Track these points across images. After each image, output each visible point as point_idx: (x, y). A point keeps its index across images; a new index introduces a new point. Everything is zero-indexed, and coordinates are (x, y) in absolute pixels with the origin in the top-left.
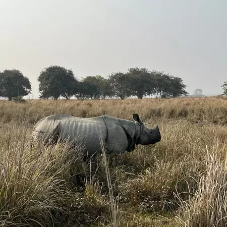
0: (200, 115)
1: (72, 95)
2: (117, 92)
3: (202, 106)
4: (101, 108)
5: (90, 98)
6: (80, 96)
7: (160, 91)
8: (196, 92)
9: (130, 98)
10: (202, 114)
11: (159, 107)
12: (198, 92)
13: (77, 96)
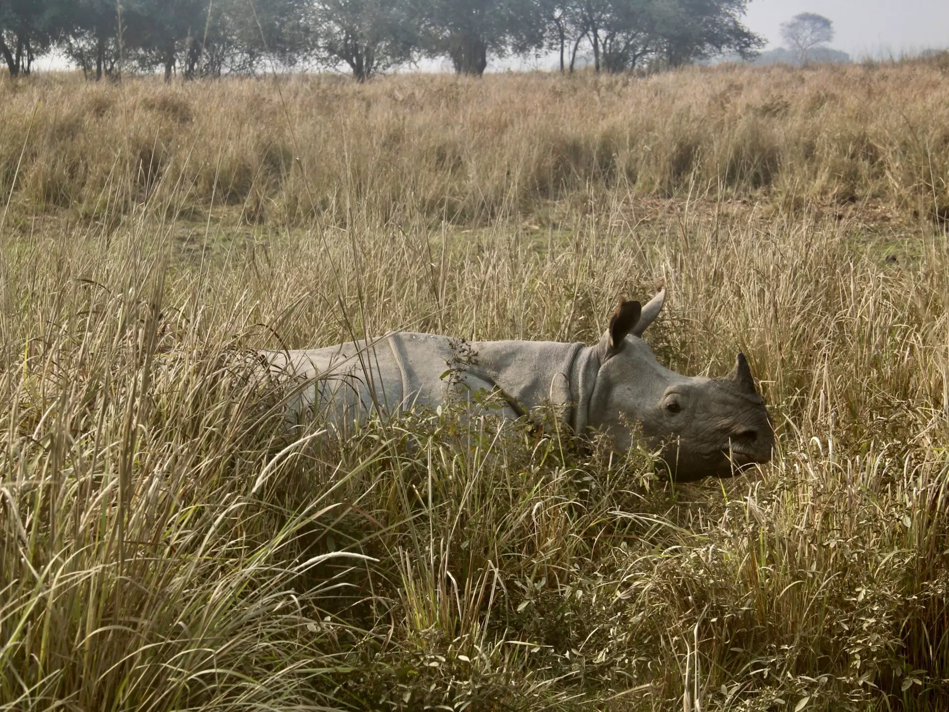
0: (853, 176)
1: (44, 49)
2: (328, 34)
3: (862, 117)
4: (250, 132)
5: (160, 70)
6: (100, 53)
7: (588, 25)
8: (792, 30)
9: (405, 68)
10: (864, 166)
11: (604, 125)
12: (807, 34)
13: (79, 56)
